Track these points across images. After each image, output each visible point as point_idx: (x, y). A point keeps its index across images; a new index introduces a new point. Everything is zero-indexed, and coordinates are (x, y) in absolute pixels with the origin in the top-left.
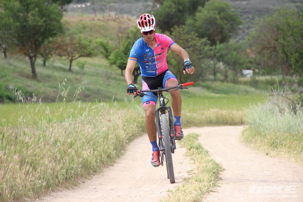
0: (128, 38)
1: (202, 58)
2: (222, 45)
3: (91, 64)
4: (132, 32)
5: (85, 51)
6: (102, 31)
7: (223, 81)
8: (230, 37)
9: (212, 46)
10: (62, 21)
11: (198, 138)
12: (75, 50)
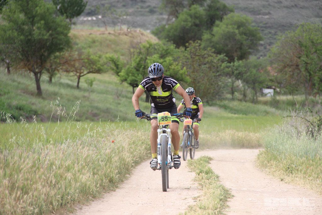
0: (140, 53)
1: (219, 75)
2: (241, 62)
3: (100, 81)
4: (144, 47)
5: (94, 67)
6: (113, 46)
7: (240, 100)
8: (250, 53)
9: (230, 63)
10: (70, 35)
11: (211, 162)
12: (83, 66)
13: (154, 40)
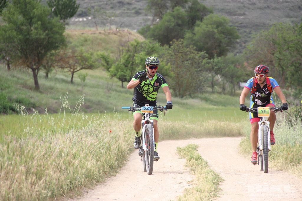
0: (128, 51)
1: (200, 71)
2: (220, 58)
3: (92, 76)
4: (132, 45)
5: (87, 63)
6: (103, 44)
7: (220, 93)
8: (228, 50)
9: (210, 59)
10: (64, 34)
11: (198, 149)
12: (76, 63)
13: (141, 39)
